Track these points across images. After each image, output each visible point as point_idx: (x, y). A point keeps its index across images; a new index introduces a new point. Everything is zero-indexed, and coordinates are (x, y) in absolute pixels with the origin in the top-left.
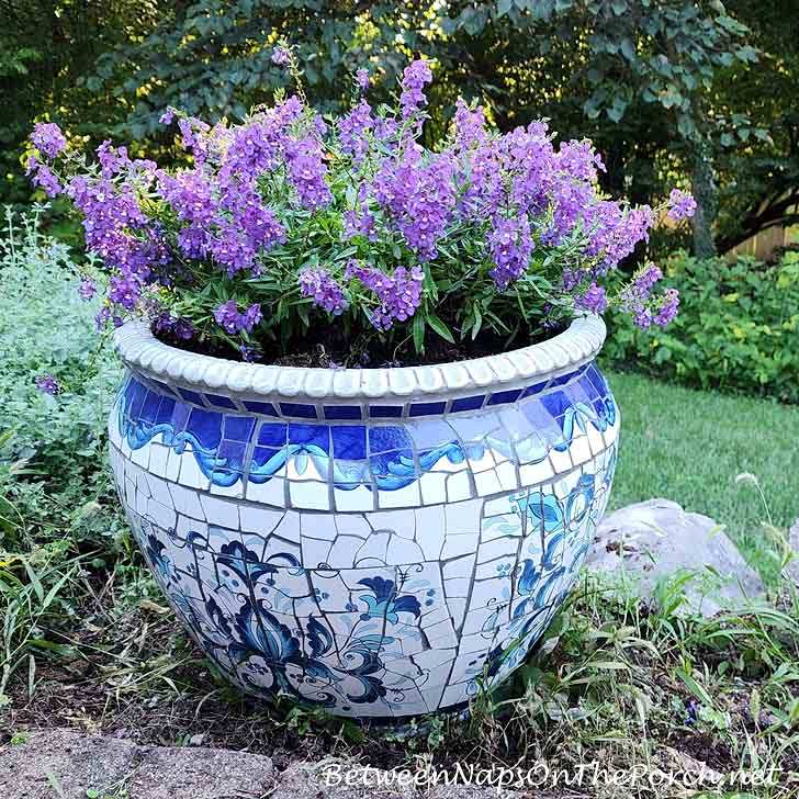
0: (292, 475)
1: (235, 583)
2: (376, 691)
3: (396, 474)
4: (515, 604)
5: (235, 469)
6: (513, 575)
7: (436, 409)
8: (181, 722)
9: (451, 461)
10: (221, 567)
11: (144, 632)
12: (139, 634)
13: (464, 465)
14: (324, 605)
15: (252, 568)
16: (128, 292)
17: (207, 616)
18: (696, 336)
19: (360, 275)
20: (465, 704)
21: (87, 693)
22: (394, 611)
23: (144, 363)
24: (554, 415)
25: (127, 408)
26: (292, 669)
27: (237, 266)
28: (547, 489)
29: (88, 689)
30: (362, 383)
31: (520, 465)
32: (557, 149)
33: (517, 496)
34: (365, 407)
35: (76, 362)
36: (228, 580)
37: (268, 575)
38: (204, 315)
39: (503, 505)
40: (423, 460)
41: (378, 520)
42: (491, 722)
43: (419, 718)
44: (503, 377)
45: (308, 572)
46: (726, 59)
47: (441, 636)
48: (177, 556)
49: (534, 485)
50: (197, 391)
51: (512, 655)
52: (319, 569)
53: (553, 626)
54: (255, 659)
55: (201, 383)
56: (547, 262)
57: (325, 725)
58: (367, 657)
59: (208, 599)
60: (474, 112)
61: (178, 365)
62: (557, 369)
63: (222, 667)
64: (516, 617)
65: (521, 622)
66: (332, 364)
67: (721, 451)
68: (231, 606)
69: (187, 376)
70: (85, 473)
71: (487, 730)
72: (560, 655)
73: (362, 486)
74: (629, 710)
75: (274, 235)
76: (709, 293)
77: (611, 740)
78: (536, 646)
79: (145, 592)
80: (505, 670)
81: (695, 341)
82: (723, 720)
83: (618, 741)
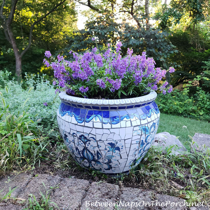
0: (94, 121)
1: (82, 144)
2: (110, 168)
3: (116, 121)
4: (139, 150)
5: (83, 119)
6: (139, 143)
7: (123, 108)
8: (70, 174)
9: (127, 119)
10: (79, 140)
11: (62, 155)
12: (61, 156)
13: (129, 119)
14: (100, 148)
15: (85, 140)
16: (63, 84)
17: (76, 151)
18: (167, 104)
19: (109, 81)
20: (128, 171)
21: (50, 167)
22: (114, 150)
23: (65, 99)
24: (147, 110)
25: (61, 108)
26: (93, 162)
27: (84, 79)
28: (146, 125)
29: (51, 167)
30: (109, 102)
31: (141, 120)
32: (147, 59)
33: (140, 126)
34: (109, 107)
35: (50, 103)
36: (81, 143)
37: (89, 142)
38: (77, 89)
39: (137, 128)
40: (121, 118)
41: (112, 130)
42: (134, 175)
43: (119, 174)
44: (137, 102)
45: (97, 141)
46: (172, 52)
47: (124, 156)
48: (70, 138)
49: (144, 124)
50: (75, 104)
51: (138, 161)
52: (99, 141)
53: (146, 155)
54: (86, 160)
55: (76, 102)
56: (145, 80)
57: (100, 174)
58: (109, 160)
59: (76, 147)
60: (131, 50)
61: (72, 99)
62: (148, 101)
63: (78, 162)
64: (139, 152)
65: (140, 154)
66: (103, 99)
67: (173, 126)
68: (81, 149)
69: (74, 101)
70: (51, 124)
71: (133, 177)
72: (148, 162)
73: (109, 123)
74: (163, 173)
75: (91, 73)
76: (170, 96)
77: (160, 179)
78: (143, 159)
79: (62, 148)
80: (137, 164)
81: (167, 105)
82: (182, 176)
83: (161, 179)
